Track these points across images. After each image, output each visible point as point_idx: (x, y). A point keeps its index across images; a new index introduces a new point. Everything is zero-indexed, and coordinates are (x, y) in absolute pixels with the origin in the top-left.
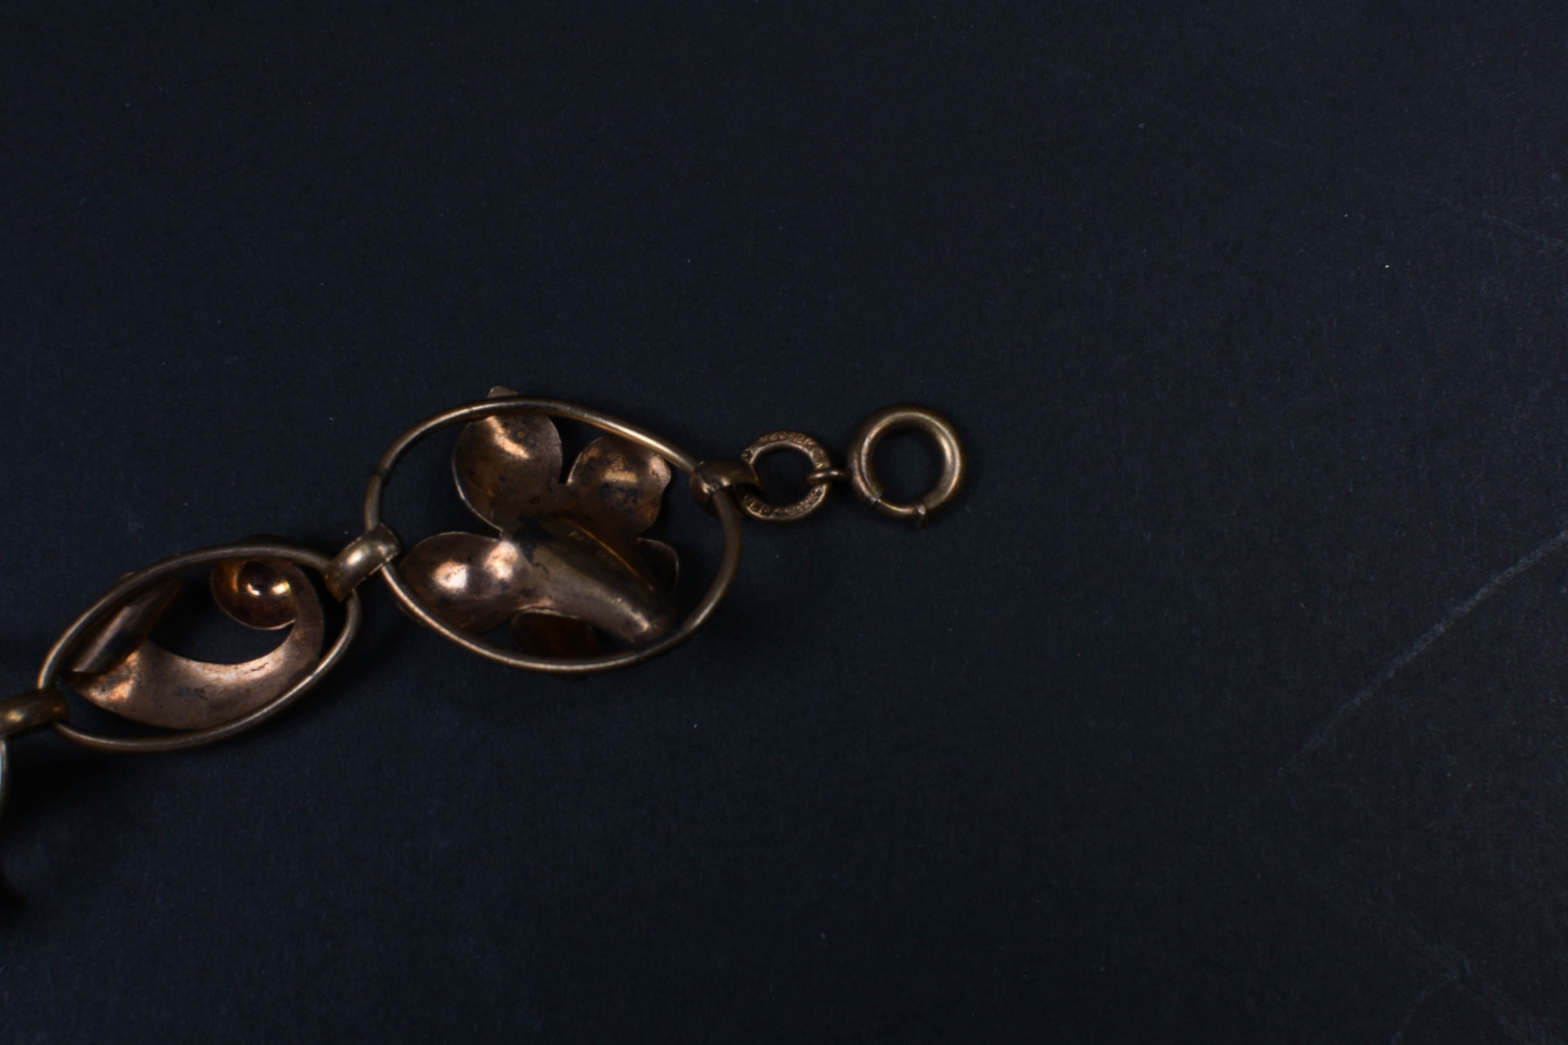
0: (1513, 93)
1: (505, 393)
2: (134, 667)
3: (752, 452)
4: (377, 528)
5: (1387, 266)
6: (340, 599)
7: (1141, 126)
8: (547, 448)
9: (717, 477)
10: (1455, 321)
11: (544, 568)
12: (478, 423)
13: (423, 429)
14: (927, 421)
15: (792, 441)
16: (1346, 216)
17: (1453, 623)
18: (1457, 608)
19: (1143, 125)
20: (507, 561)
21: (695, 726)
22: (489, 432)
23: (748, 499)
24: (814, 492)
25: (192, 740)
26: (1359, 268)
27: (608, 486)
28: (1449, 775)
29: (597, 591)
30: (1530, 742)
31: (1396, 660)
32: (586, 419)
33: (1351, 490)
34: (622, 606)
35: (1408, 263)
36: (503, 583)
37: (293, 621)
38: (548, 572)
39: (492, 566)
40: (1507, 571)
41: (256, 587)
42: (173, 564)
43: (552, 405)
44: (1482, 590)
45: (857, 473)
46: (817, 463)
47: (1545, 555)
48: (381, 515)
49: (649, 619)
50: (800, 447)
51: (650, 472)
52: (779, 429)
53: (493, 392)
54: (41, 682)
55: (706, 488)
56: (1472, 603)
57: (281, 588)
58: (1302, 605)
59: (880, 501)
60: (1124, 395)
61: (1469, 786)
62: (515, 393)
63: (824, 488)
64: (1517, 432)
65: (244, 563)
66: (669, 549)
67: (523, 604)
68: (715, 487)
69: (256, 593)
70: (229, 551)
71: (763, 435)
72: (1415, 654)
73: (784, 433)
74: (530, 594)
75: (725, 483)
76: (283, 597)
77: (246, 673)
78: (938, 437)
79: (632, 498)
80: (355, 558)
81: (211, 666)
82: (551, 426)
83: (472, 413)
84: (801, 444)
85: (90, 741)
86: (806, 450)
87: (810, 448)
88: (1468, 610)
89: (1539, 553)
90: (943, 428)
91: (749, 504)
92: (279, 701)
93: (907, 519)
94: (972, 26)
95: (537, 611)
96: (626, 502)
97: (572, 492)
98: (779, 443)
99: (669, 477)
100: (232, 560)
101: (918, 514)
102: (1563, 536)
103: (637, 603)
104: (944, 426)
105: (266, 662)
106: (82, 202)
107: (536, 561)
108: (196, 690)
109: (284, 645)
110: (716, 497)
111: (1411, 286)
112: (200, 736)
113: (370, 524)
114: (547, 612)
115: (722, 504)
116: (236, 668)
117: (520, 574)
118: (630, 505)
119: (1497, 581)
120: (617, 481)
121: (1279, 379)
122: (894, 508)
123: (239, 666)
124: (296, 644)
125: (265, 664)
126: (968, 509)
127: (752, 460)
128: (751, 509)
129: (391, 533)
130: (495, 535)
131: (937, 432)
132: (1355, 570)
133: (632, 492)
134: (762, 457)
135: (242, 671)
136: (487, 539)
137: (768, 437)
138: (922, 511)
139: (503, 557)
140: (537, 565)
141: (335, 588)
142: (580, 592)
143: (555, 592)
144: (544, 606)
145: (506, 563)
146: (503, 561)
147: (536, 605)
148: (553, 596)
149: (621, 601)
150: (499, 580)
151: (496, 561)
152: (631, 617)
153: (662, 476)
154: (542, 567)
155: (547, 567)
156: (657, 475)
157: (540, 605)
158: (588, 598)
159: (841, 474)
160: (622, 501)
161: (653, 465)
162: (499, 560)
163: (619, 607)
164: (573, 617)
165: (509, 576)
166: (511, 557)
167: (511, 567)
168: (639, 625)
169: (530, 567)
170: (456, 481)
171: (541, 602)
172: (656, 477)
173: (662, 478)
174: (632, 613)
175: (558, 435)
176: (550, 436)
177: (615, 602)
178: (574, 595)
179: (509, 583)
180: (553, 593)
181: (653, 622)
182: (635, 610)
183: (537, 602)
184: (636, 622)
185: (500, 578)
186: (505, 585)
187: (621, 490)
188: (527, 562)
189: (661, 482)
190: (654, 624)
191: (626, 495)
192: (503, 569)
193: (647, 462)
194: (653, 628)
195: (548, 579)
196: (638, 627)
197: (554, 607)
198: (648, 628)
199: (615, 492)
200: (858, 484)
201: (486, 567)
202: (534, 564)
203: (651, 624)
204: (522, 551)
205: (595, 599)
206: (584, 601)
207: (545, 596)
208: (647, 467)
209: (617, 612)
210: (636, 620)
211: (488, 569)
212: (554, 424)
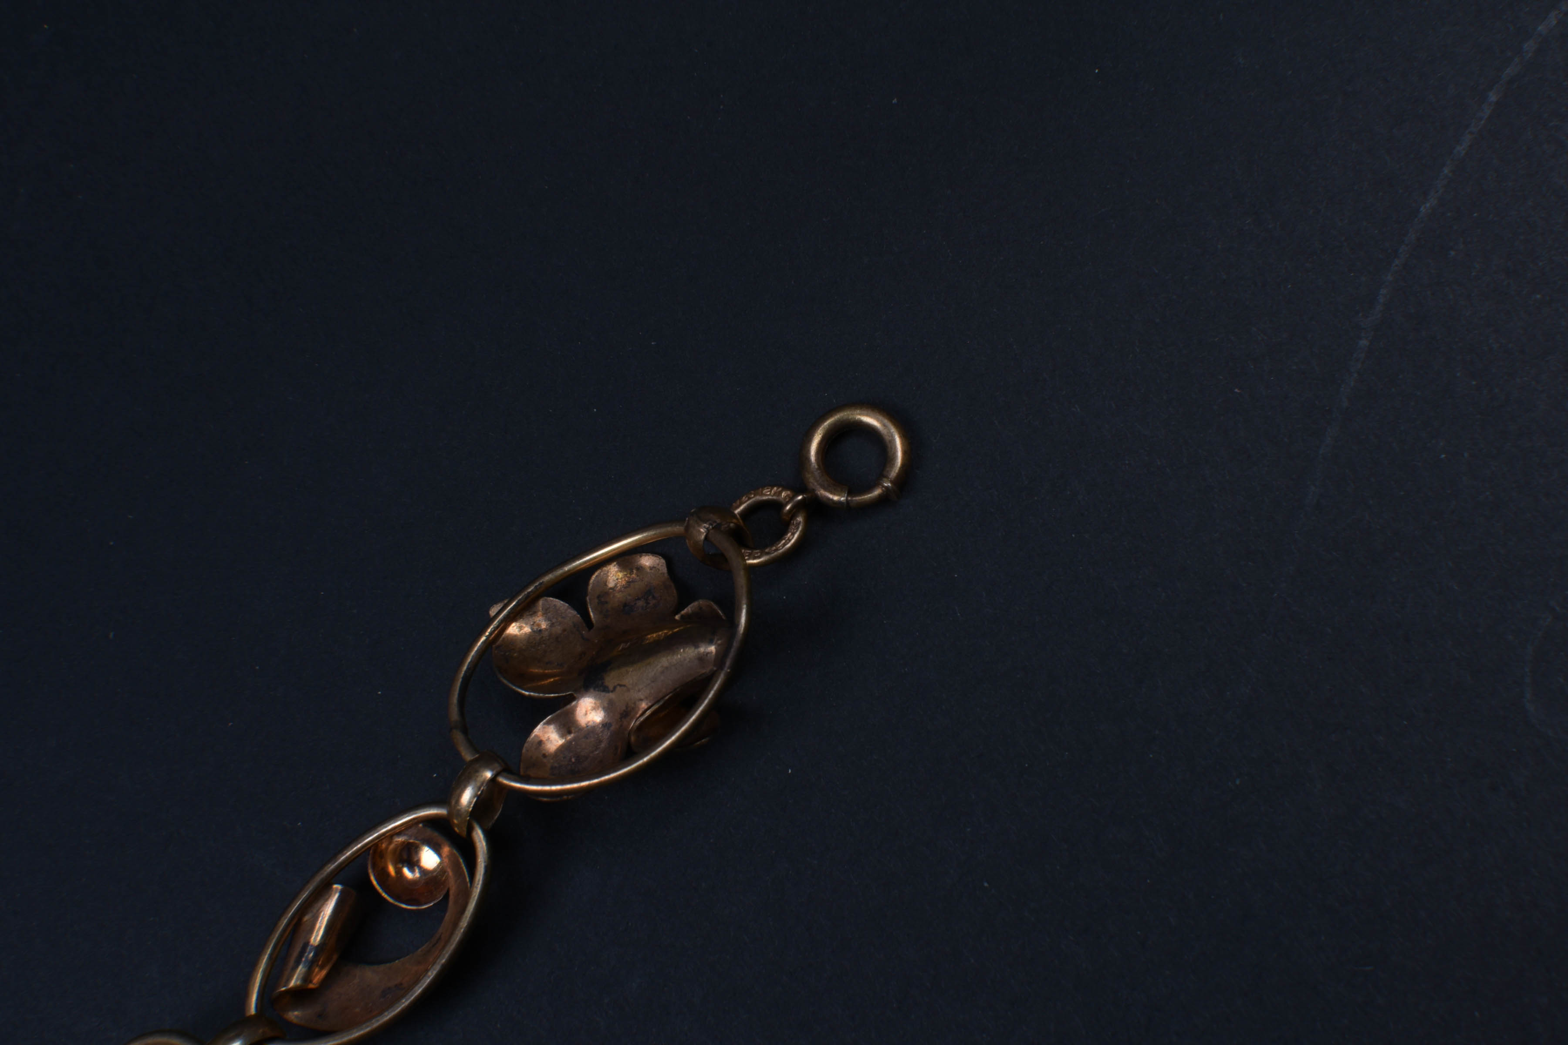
1: (499, 605)
4: (477, 759)
8: (563, 618)
11: (621, 685)
12: (498, 643)
13: (462, 673)
17: (1372, 334)
18: (1369, 319)
22: (513, 638)
24: (793, 522)
27: (626, 605)
29: (664, 661)
31: (1342, 387)
32: (568, 570)
34: (687, 654)
36: (605, 725)
38: (624, 686)
39: (589, 722)
43: (537, 584)
45: (818, 487)
46: (782, 501)
49: (711, 642)
51: (648, 570)
53: (493, 612)
54: (252, 1009)
56: (1379, 310)
58: (1236, 390)
59: (849, 498)
62: (505, 601)
63: (800, 517)
66: (702, 603)
67: (629, 724)
74: (627, 713)
79: (650, 597)
82: (552, 601)
88: (1378, 316)
93: (881, 500)
95: (642, 719)
96: (648, 603)
97: (603, 627)
99: (663, 561)
101: (887, 488)
107: (611, 688)
114: (648, 713)
117: (609, 708)
118: (652, 602)
120: (629, 595)
122: (866, 496)
130: (572, 698)
133: (647, 593)
136: (568, 707)
138: (887, 485)
139: (589, 708)
140: (615, 688)
142: (655, 674)
143: (640, 693)
144: (643, 710)
145: (594, 711)
146: (591, 711)
147: (638, 715)
148: (642, 697)
149: (683, 651)
150: (601, 726)
151: (587, 716)
152: (699, 653)
153: (658, 565)
154: (618, 687)
155: (621, 683)
156: (653, 567)
157: (640, 712)
158: (662, 672)
159: (805, 496)
160: (645, 605)
161: (644, 562)
162: (589, 712)
163: (686, 655)
164: (667, 697)
165: (605, 716)
166: (593, 705)
167: (600, 709)
168: (708, 653)
169: (612, 695)
170: (514, 687)
171: (639, 710)
172: (654, 569)
173: (660, 566)
174: (696, 651)
175: (562, 602)
176: (558, 608)
177: (680, 655)
178: (653, 682)
179: (609, 721)
180: (641, 695)
181: (715, 642)
182: (697, 647)
183: (637, 713)
184: (705, 654)
185: (600, 723)
186: (608, 725)
187: (639, 599)
188: (607, 695)
189: (660, 569)
190: (717, 641)
191: (644, 599)
192: (596, 715)
193: (639, 563)
194: (719, 645)
195: (628, 690)
196: (709, 655)
197: (650, 704)
198: (716, 648)
199: (635, 604)
200: (825, 496)
201: (585, 726)
202: (612, 692)
203: (716, 643)
204: (598, 691)
205: (667, 668)
206: (662, 678)
207: (637, 703)
208: (642, 567)
209: (688, 660)
210: (704, 652)
211: (587, 726)
212: (552, 597)
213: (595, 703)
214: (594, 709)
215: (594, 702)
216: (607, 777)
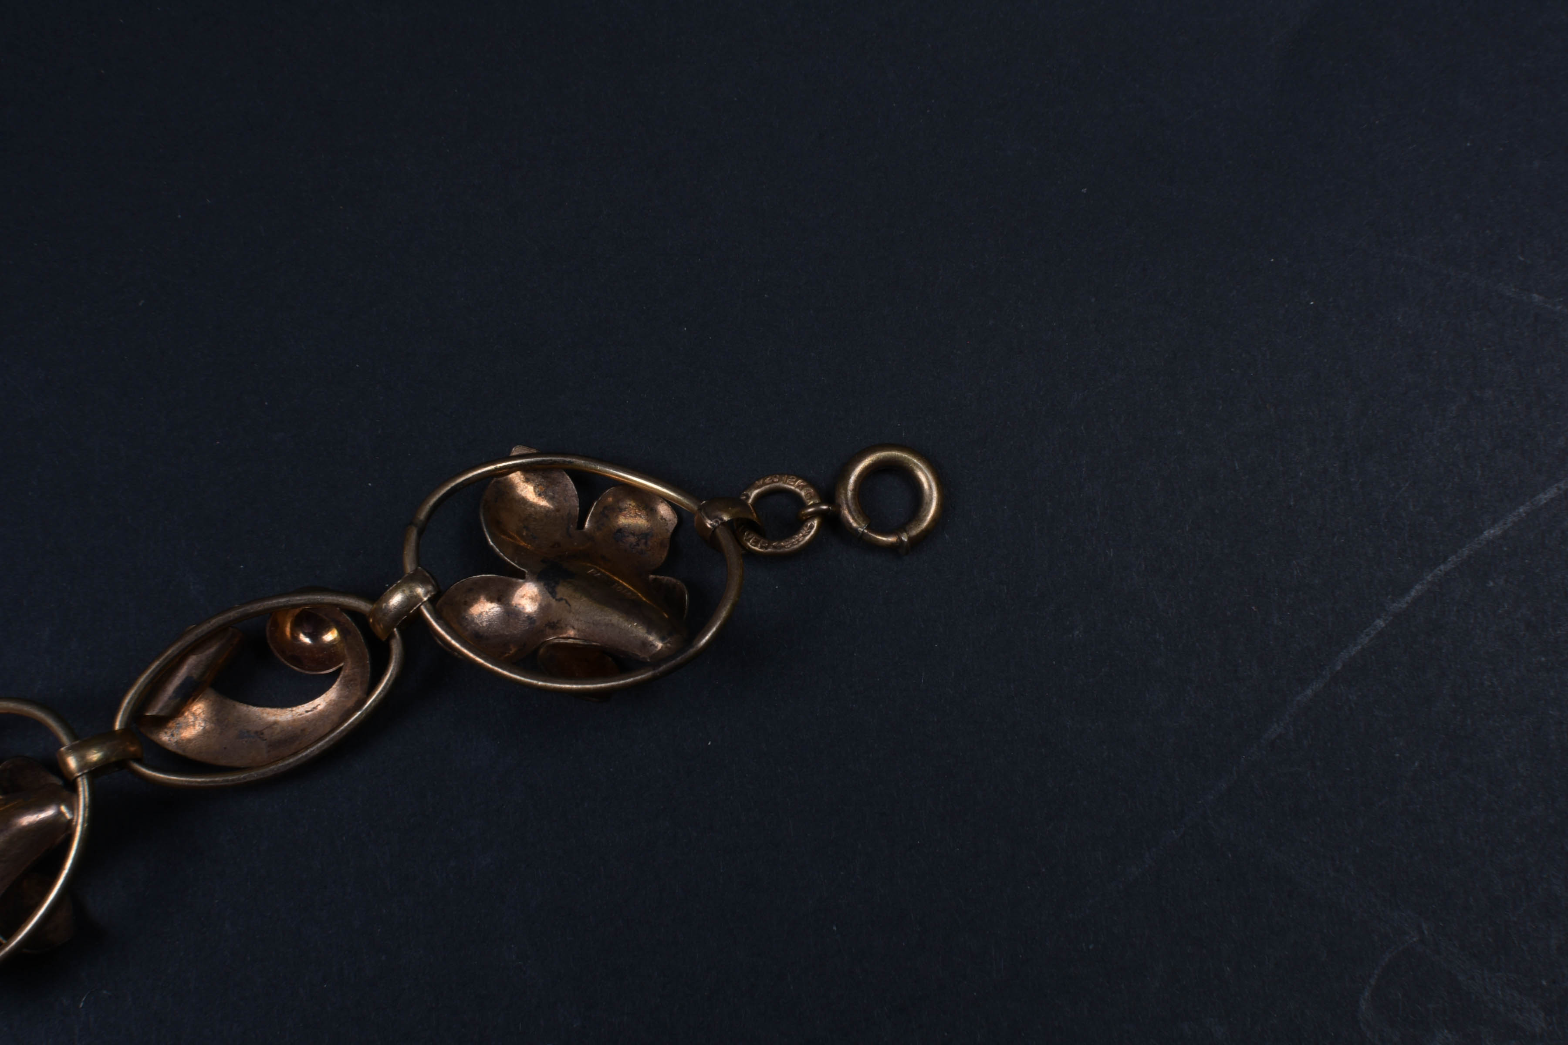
0: (1415, 146)
1: (525, 451)
2: (199, 714)
3: (749, 494)
4: (416, 571)
5: (1312, 303)
6: (384, 639)
7: (1084, 190)
8: (565, 499)
9: (718, 513)
10: (1376, 348)
11: (567, 602)
12: (501, 479)
13: (453, 484)
14: (905, 458)
15: (785, 483)
16: (1272, 260)
17: (1392, 618)
18: (1395, 605)
19: (1085, 189)
20: (532, 599)
21: (709, 743)
22: (512, 487)
23: (748, 535)
24: (807, 526)
25: (254, 775)
26: (1286, 306)
27: (621, 531)
28: (1397, 755)
29: (615, 618)
30: (1469, 722)
31: (1342, 653)
32: (599, 470)
33: (1292, 503)
34: (637, 630)
35: (1331, 300)
36: (530, 618)
37: (342, 665)
38: (570, 605)
39: (520, 604)
40: (1438, 568)
41: (307, 635)
42: (232, 614)
43: (568, 459)
44: (1416, 587)
45: (845, 507)
46: (808, 501)
47: (1472, 552)
48: (419, 559)
49: (662, 639)
50: (793, 488)
51: (659, 518)
52: (773, 474)
53: (515, 451)
54: (117, 726)
55: (709, 523)
56: (1408, 599)
57: (330, 636)
58: (1253, 608)
59: (866, 531)
60: (1082, 428)
61: (1416, 764)
62: (534, 451)
63: (815, 523)
64: (1438, 444)
65: (298, 611)
66: (679, 583)
67: (550, 636)
68: (717, 522)
69: (307, 640)
70: (283, 600)
71: (758, 479)
72: (1359, 647)
73: (778, 476)
74: (555, 626)
75: (726, 518)
76: (331, 644)
77: (301, 715)
78: (915, 472)
79: (643, 541)
80: (396, 600)
81: (268, 710)
82: (567, 479)
83: (496, 469)
84: (794, 485)
85: (162, 778)
86: (798, 490)
87: (802, 488)
88: (1405, 606)
89: (1466, 552)
90: (920, 465)
91: (748, 540)
92: (333, 735)
93: (891, 547)
94: (928, 111)
95: (562, 641)
96: (638, 544)
97: (589, 537)
98: (773, 485)
99: (676, 522)
100: (287, 608)
101: (902, 541)
102: (1486, 535)
103: (651, 626)
104: (921, 462)
105: (318, 704)
106: (141, 304)
107: (558, 597)
108: (256, 732)
109: (334, 686)
110: (718, 531)
111: (1334, 319)
112: (262, 771)
113: (409, 567)
114: (570, 641)
115: (724, 538)
116: (292, 711)
117: (544, 609)
118: (642, 546)
119: (1429, 578)
120: (629, 525)
121: (1220, 408)
122: (880, 538)
123: (294, 709)
124: (346, 685)
125: (317, 706)
126: (947, 536)
127: (750, 501)
128: (751, 544)
129: (428, 575)
130: (522, 576)
131: (915, 468)
132: (1300, 575)
133: (643, 535)
134: (759, 497)
135: (297, 713)
136: (514, 580)
137: (764, 480)
138: (905, 538)
139: (529, 595)
140: (561, 599)
141: (379, 629)
142: (600, 620)
143: (577, 623)
144: (568, 636)
145: (531, 600)
146: (528, 598)
147: (561, 636)
148: (576, 627)
149: (636, 625)
150: (526, 616)
151: (522, 599)
152: (646, 638)
153: (670, 520)
154: (564, 602)
155: (569, 601)
156: (664, 519)
157: (565, 636)
158: (607, 625)
159: (830, 508)
160: (635, 544)
161: (661, 509)
162: (525, 598)
163: (635, 630)
164: (594, 644)
165: (535, 612)
166: (534, 596)
167: (537, 604)
168: (653, 645)
169: (553, 602)
170: (485, 530)
171: (565, 633)
172: (664, 520)
173: (670, 522)
174: (646, 635)
175: (574, 487)
176: (567, 488)
177: (631, 626)
178: (594, 624)
179: (535, 618)
180: (576, 624)
181: (666, 642)
182: (649, 633)
183: (562, 634)
184: (651, 643)
185: (527, 613)
186: (532, 619)
187: (633, 534)
188: (551, 598)
189: (669, 525)
190: (667, 643)
191: (638, 538)
192: (529, 605)
193: (656, 506)
194: (667, 647)
195: (570, 612)
196: (652, 647)
197: (577, 637)
198: (662, 647)
199: (628, 536)
200: (846, 517)
201: (514, 605)
202: (556, 600)
203: (664, 644)
204: (546, 589)
205: (613, 625)
206: (603, 628)
207: (568, 627)
208: (656, 511)
209: (634, 635)
210: (650, 641)
211: (516, 607)
212: (570, 477)
213: (536, 595)
214: (532, 598)
215: (536, 593)
216: (500, 670)
